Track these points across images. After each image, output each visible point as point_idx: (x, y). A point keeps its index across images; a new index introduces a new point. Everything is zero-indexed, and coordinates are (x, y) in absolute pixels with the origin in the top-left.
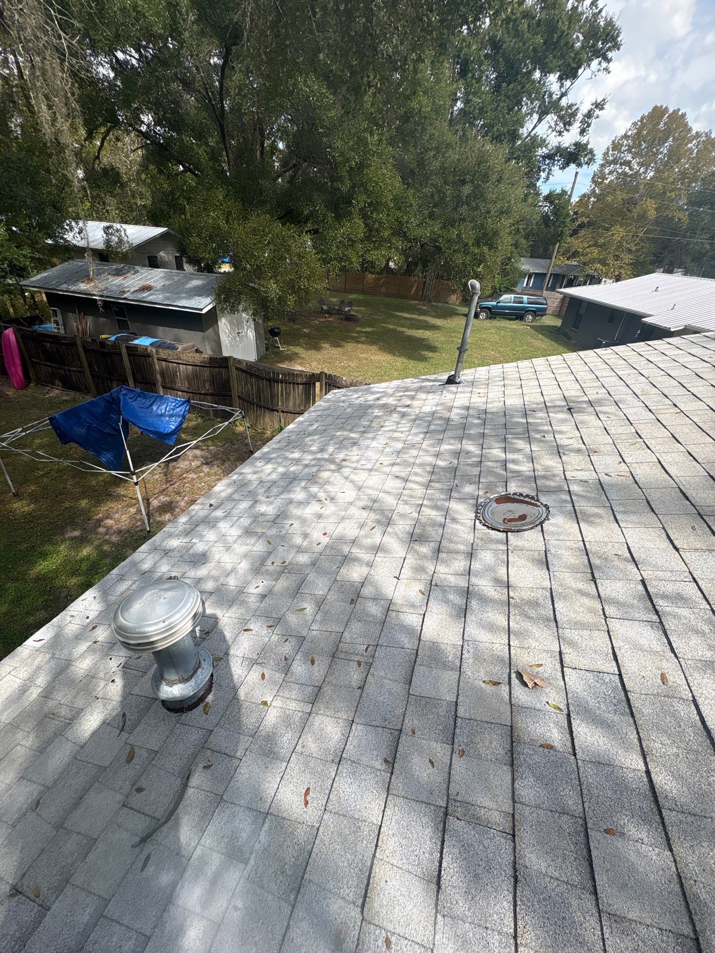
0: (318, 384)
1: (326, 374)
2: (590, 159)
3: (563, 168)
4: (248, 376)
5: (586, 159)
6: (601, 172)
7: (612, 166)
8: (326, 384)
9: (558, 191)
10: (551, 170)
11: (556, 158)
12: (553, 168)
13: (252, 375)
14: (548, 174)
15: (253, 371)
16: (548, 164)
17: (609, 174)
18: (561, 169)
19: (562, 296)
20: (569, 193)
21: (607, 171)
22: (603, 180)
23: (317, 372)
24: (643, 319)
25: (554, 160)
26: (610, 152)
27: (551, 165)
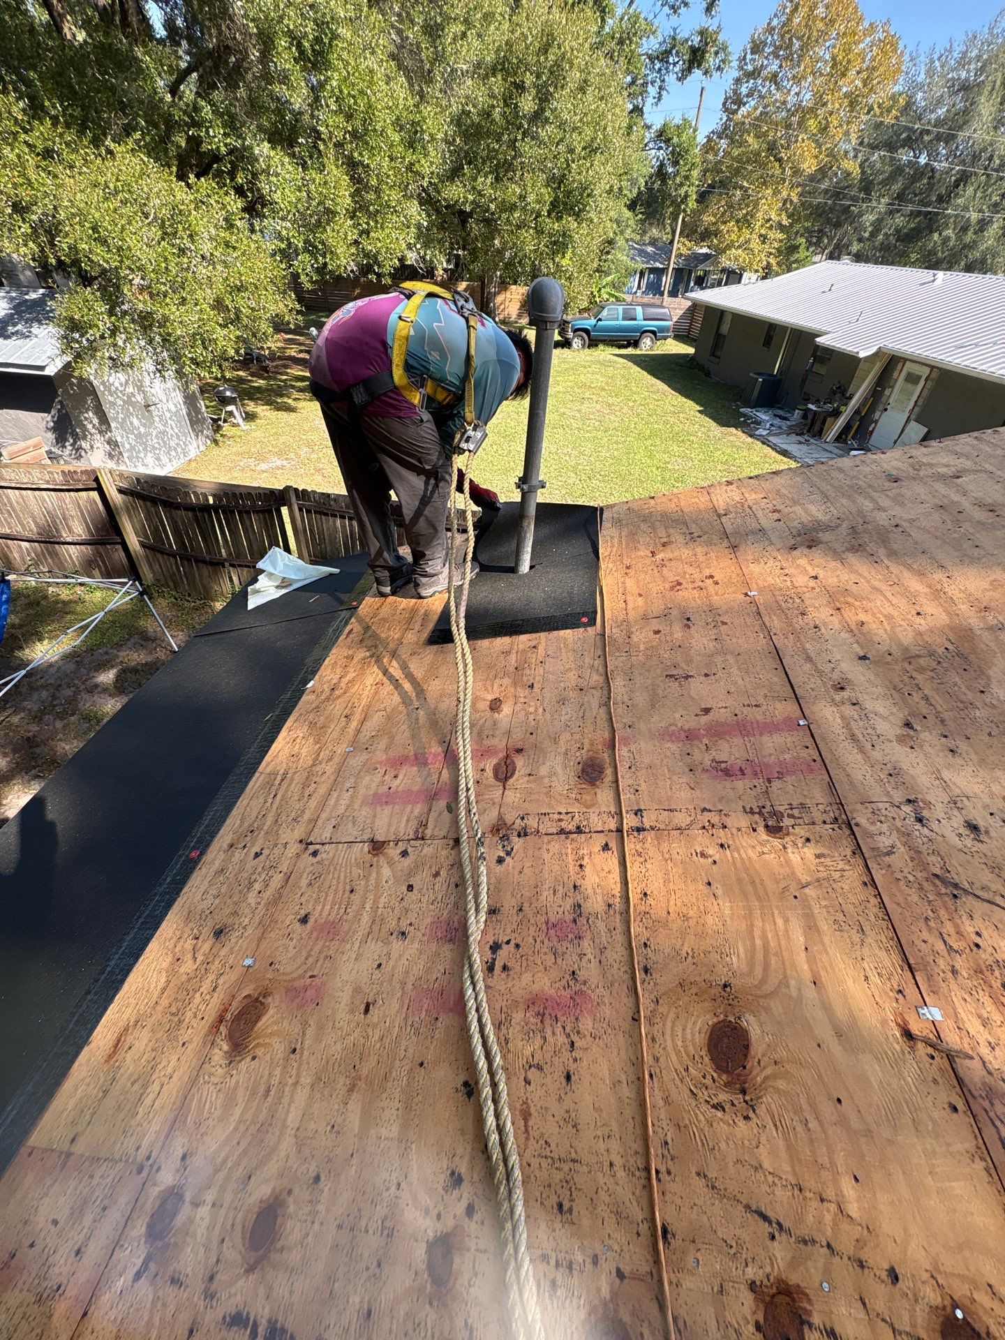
0: (285, 511)
1: (296, 490)
2: (723, 61)
3: (682, 78)
4: (149, 504)
5: (717, 61)
6: (735, 92)
7: (752, 81)
8: (300, 510)
9: (678, 121)
10: (663, 81)
11: (671, 60)
12: (666, 77)
13: (154, 501)
14: (660, 88)
15: (154, 492)
16: (660, 69)
17: (747, 96)
18: (679, 79)
19: (690, 303)
20: (693, 125)
21: (744, 90)
22: (739, 107)
23: (279, 486)
24: (818, 340)
25: (667, 62)
26: (749, 57)
27: (664, 72)
